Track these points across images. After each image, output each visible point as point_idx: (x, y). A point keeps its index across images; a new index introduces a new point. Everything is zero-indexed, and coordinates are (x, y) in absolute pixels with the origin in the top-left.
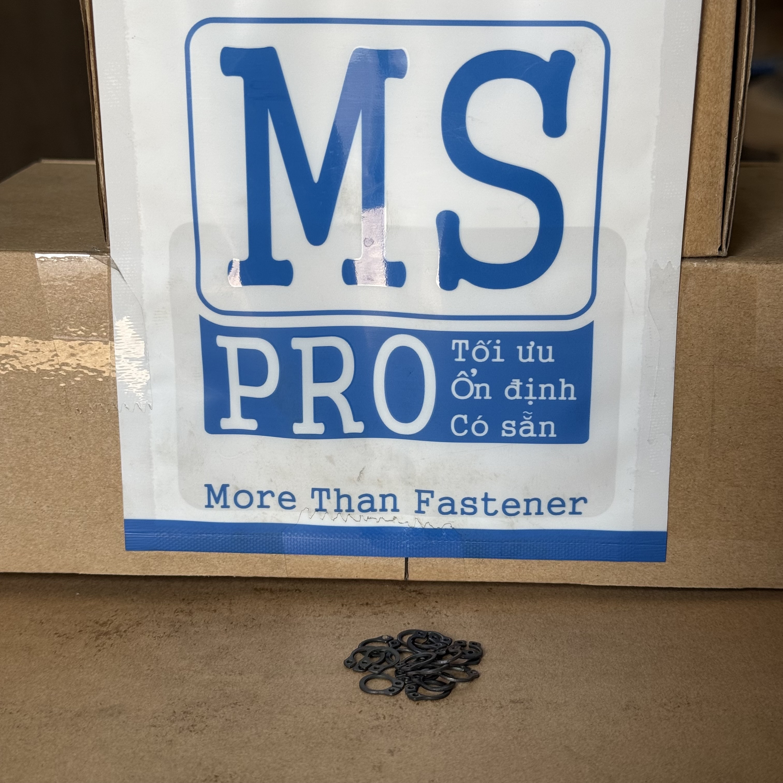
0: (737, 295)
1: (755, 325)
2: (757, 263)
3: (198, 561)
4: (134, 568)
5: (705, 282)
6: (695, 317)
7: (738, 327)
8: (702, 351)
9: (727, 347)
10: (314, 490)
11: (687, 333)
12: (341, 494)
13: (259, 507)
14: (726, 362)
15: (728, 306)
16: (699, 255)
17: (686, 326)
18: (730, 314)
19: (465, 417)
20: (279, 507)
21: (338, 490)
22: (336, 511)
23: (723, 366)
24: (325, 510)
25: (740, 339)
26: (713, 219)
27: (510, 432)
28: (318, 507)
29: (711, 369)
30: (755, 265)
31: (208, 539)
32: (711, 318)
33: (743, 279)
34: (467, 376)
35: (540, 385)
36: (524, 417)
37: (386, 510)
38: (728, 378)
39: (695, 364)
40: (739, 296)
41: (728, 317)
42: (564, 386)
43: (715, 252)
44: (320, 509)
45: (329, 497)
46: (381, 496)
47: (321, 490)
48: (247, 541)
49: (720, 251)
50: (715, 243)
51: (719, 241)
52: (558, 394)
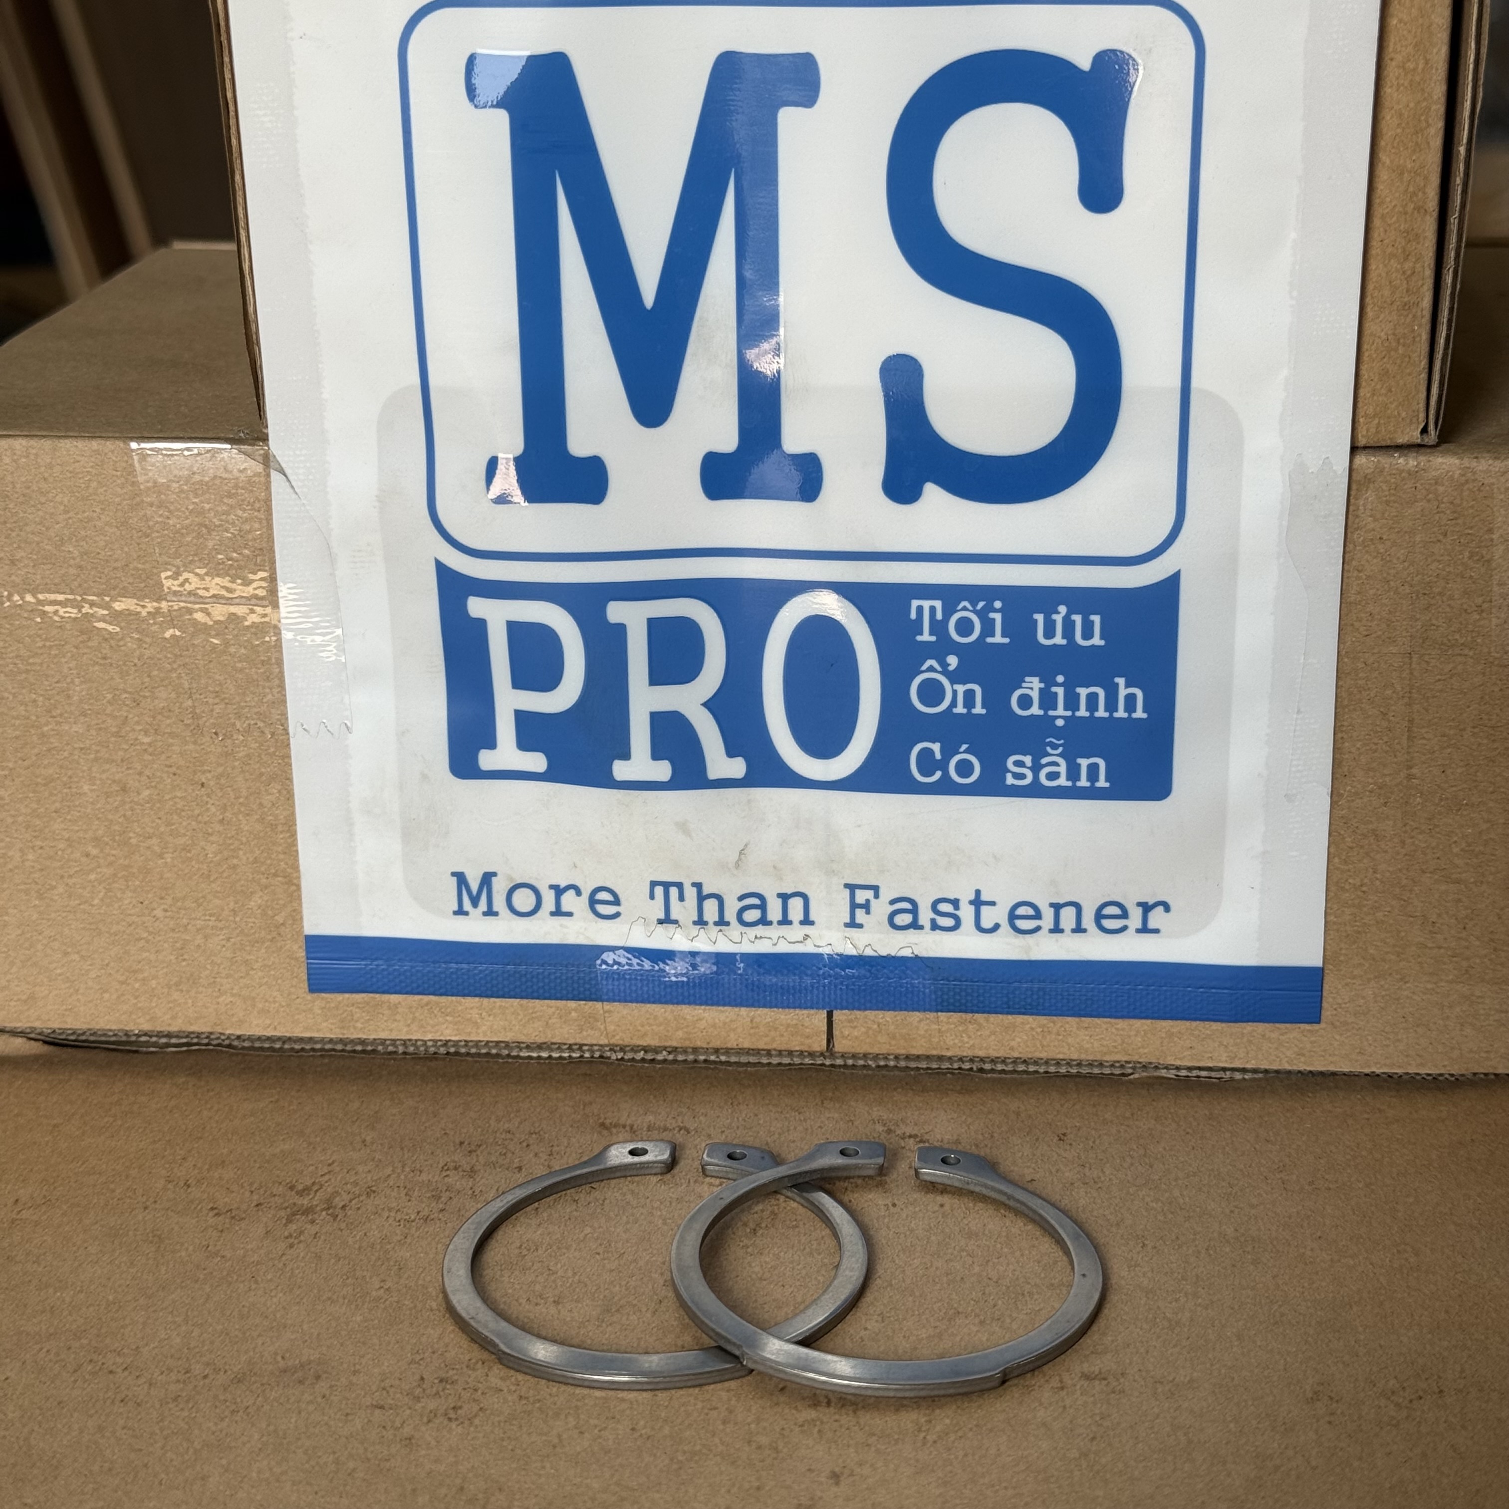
0: (1456, 519)
1: (1491, 576)
2: (1496, 458)
3: (442, 1013)
4: (325, 1024)
5: (1394, 495)
6: (1375, 561)
7: (1459, 580)
8: (1388, 625)
9: (1437, 619)
10: (653, 884)
11: (1359, 593)
12: (706, 891)
13: (553, 914)
14: (1435, 648)
15: (1439, 541)
16: (1384, 444)
17: (1358, 578)
18: (1442, 555)
19: (936, 747)
20: (591, 916)
21: (698, 886)
22: (695, 923)
23: (1430, 654)
24: (676, 922)
25: (1462, 605)
26: (1409, 374)
27: (1022, 776)
28: (662, 916)
29: (1407, 660)
30: (1490, 462)
31: (459, 973)
32: (1406, 564)
33: (1468, 489)
34: (939, 668)
35: (1080, 690)
36: (1049, 749)
37: (790, 923)
38: (1439, 677)
39: (1375, 651)
40: (1460, 521)
41: (1439, 561)
42: (1123, 692)
43: (1415, 436)
44: (667, 920)
45: (681, 898)
46: (780, 895)
47: (666, 885)
48: (533, 977)
49: (1425, 436)
50: (1414, 420)
51: (1422, 416)
52: (1111, 706)
